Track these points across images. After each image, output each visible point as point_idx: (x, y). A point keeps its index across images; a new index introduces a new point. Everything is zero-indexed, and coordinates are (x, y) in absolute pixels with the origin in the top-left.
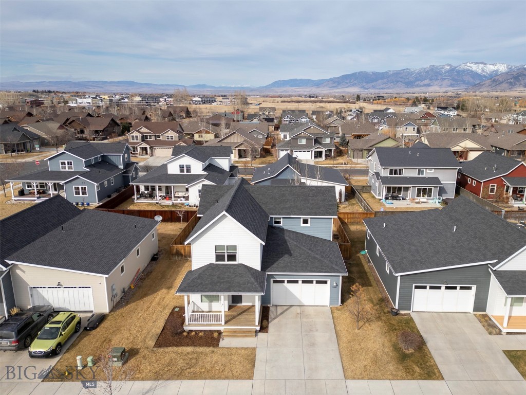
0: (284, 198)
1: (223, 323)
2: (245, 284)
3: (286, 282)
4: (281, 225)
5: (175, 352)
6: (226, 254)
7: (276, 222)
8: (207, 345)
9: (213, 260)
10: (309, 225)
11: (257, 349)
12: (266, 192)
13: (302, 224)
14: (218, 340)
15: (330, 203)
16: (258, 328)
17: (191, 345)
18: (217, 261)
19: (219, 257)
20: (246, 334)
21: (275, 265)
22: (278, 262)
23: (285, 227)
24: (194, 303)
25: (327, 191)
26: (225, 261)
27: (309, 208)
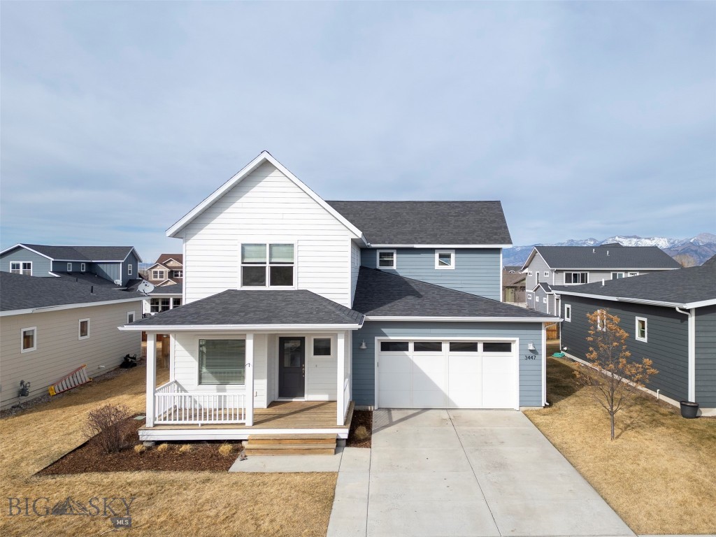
0: (399, 219)
1: (249, 421)
3: (411, 346)
4: (394, 267)
5: (92, 483)
6: (268, 266)
8: (196, 466)
9: (236, 284)
10: (452, 266)
11: (340, 475)
12: (362, 211)
13: (437, 266)
14: (230, 461)
15: (495, 225)
16: (344, 433)
17: (148, 469)
18: (245, 283)
19: (252, 274)
20: (308, 446)
21: (386, 307)
22: (393, 304)
23: (402, 273)
24: (179, 385)
25: (483, 208)
26: (265, 285)
27: (452, 233)
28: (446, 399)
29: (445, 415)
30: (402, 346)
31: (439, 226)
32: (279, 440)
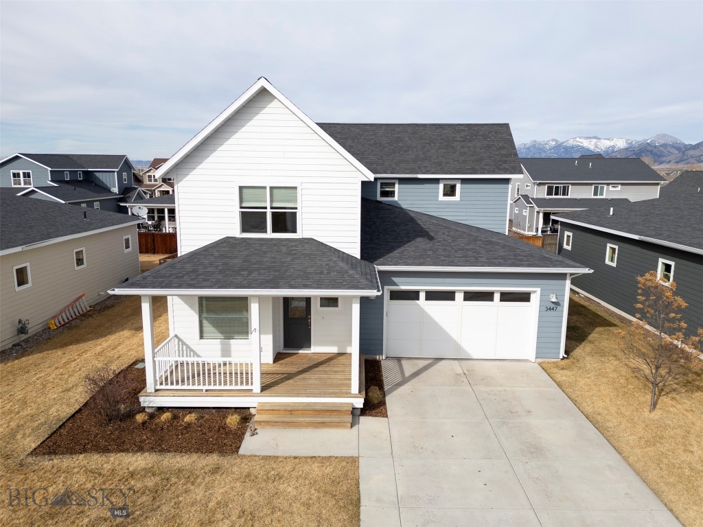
0: (401, 144)
1: (256, 387)
2: (322, 273)
3: (422, 295)
4: (396, 198)
5: (91, 471)
6: (269, 212)
7: (384, 194)
8: (203, 447)
9: (234, 230)
10: (457, 198)
11: (361, 460)
12: (362, 135)
13: (441, 198)
14: (239, 437)
15: (503, 152)
16: (359, 403)
17: (152, 449)
18: (244, 230)
19: (251, 220)
20: (323, 417)
21: (396, 253)
22: (402, 249)
23: (405, 205)
24: (180, 340)
25: (491, 132)
26: (266, 232)
27: (458, 161)
28: (458, 347)
29: (457, 367)
30: (414, 295)
31: (444, 153)
32: (291, 411)
